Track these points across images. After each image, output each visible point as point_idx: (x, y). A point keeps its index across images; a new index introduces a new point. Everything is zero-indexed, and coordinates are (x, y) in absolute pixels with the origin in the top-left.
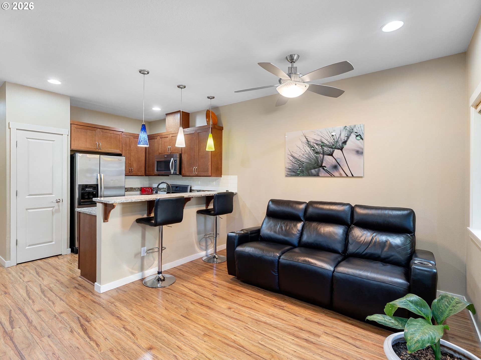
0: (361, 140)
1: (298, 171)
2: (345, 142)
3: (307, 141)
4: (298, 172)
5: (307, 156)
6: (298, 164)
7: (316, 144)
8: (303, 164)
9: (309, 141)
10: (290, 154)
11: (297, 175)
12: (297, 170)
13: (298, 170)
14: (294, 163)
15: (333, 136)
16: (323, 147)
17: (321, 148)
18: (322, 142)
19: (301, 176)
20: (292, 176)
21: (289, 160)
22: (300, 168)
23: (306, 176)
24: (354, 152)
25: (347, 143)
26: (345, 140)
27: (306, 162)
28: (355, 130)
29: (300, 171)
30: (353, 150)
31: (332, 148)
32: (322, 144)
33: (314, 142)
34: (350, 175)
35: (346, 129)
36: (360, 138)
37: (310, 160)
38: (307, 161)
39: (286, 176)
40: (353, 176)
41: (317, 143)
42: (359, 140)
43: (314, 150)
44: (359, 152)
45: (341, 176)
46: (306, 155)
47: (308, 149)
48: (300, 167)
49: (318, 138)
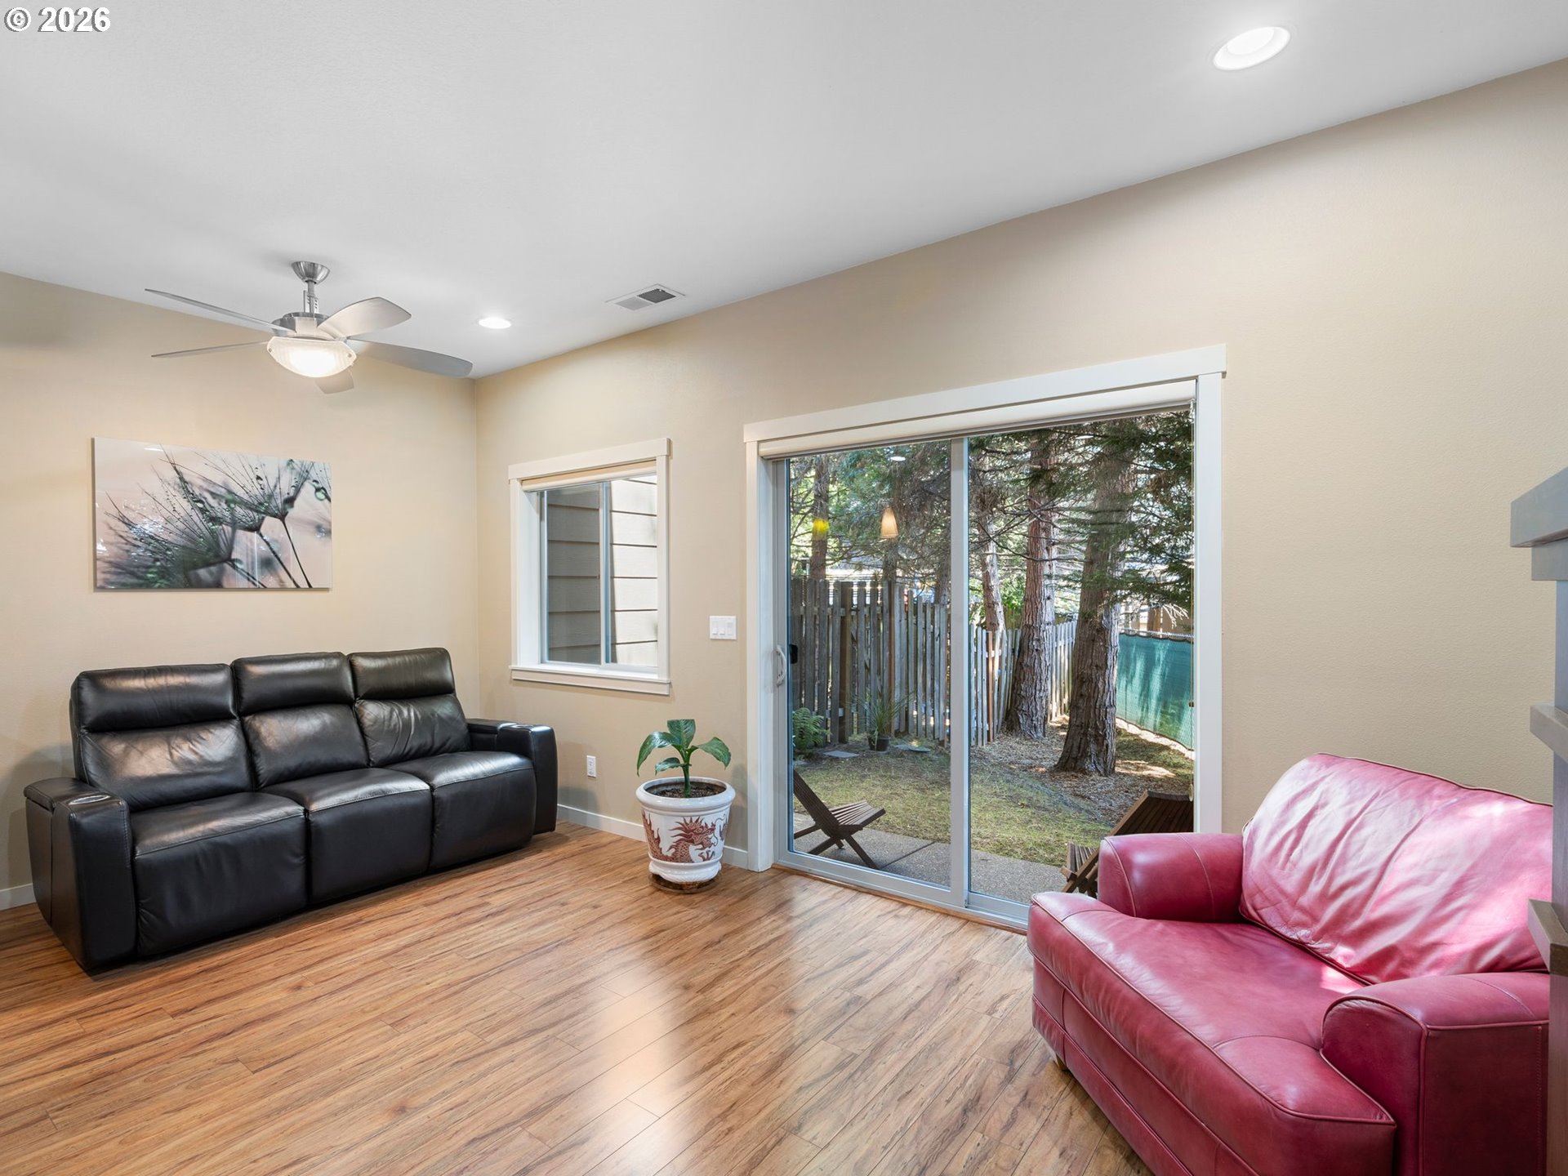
0: (326, 501)
1: (151, 573)
2: (290, 501)
3: (181, 478)
4: (150, 575)
5: (181, 526)
6: (150, 548)
7: (212, 494)
8: (168, 549)
9: (185, 482)
10: (114, 512)
11: (145, 585)
12: (144, 570)
13: (148, 567)
14: (134, 545)
15: (258, 478)
16: (232, 505)
17: (225, 507)
18: (230, 492)
19: (160, 587)
20: (124, 587)
21: (112, 532)
22: (158, 563)
23: (180, 588)
24: (312, 529)
25: (297, 503)
26: (292, 494)
27: (177, 545)
28: (313, 475)
29: (156, 573)
30: (310, 523)
31: (258, 512)
32: (230, 497)
33: (205, 485)
34: (303, 584)
35: (293, 468)
36: (323, 497)
37: (192, 540)
38: (181, 541)
39: (99, 588)
40: (310, 586)
41: (212, 490)
42: (321, 500)
43: (203, 511)
44: (323, 530)
45: (283, 588)
46: (179, 523)
47: (184, 506)
48: (157, 560)
49: (218, 479)
